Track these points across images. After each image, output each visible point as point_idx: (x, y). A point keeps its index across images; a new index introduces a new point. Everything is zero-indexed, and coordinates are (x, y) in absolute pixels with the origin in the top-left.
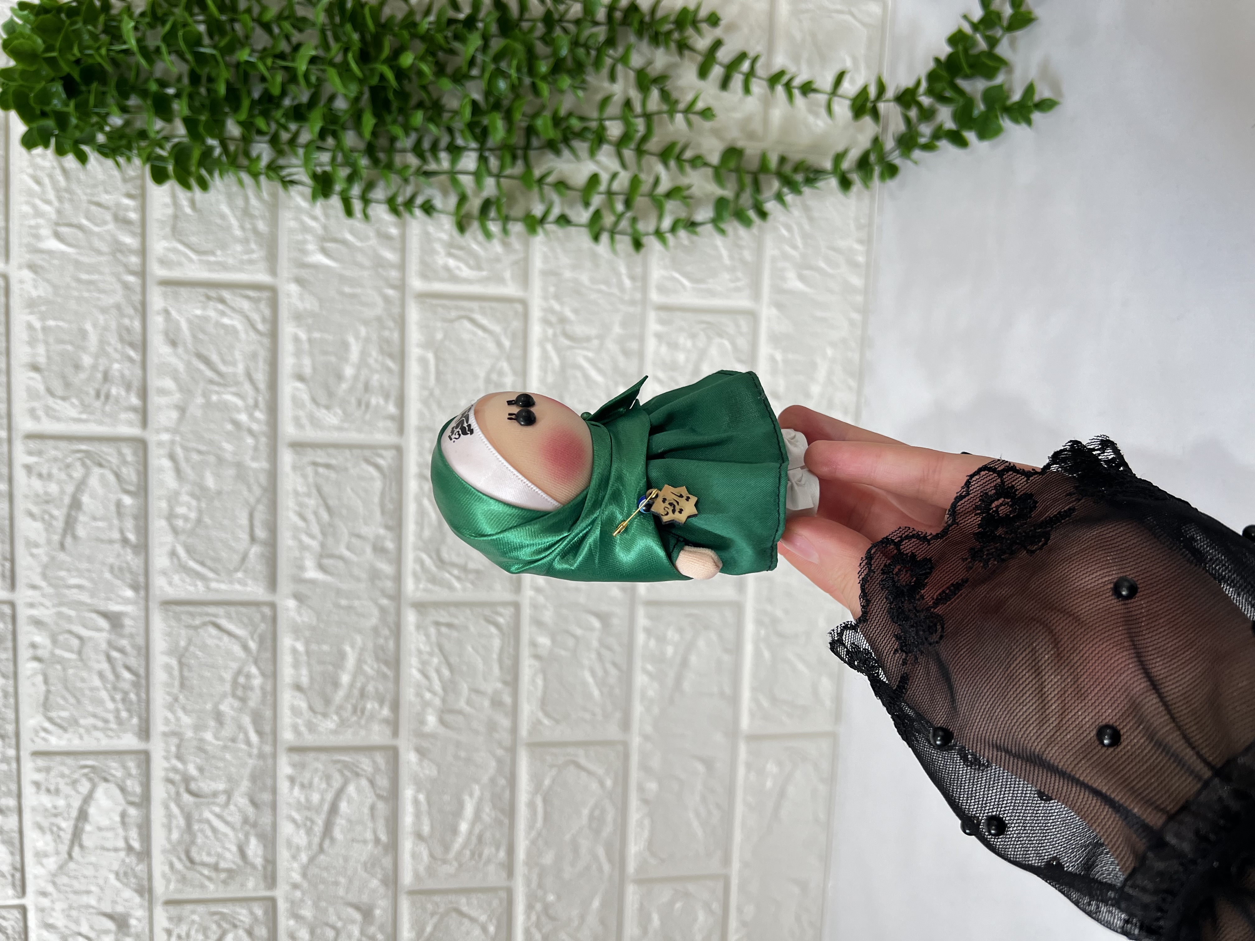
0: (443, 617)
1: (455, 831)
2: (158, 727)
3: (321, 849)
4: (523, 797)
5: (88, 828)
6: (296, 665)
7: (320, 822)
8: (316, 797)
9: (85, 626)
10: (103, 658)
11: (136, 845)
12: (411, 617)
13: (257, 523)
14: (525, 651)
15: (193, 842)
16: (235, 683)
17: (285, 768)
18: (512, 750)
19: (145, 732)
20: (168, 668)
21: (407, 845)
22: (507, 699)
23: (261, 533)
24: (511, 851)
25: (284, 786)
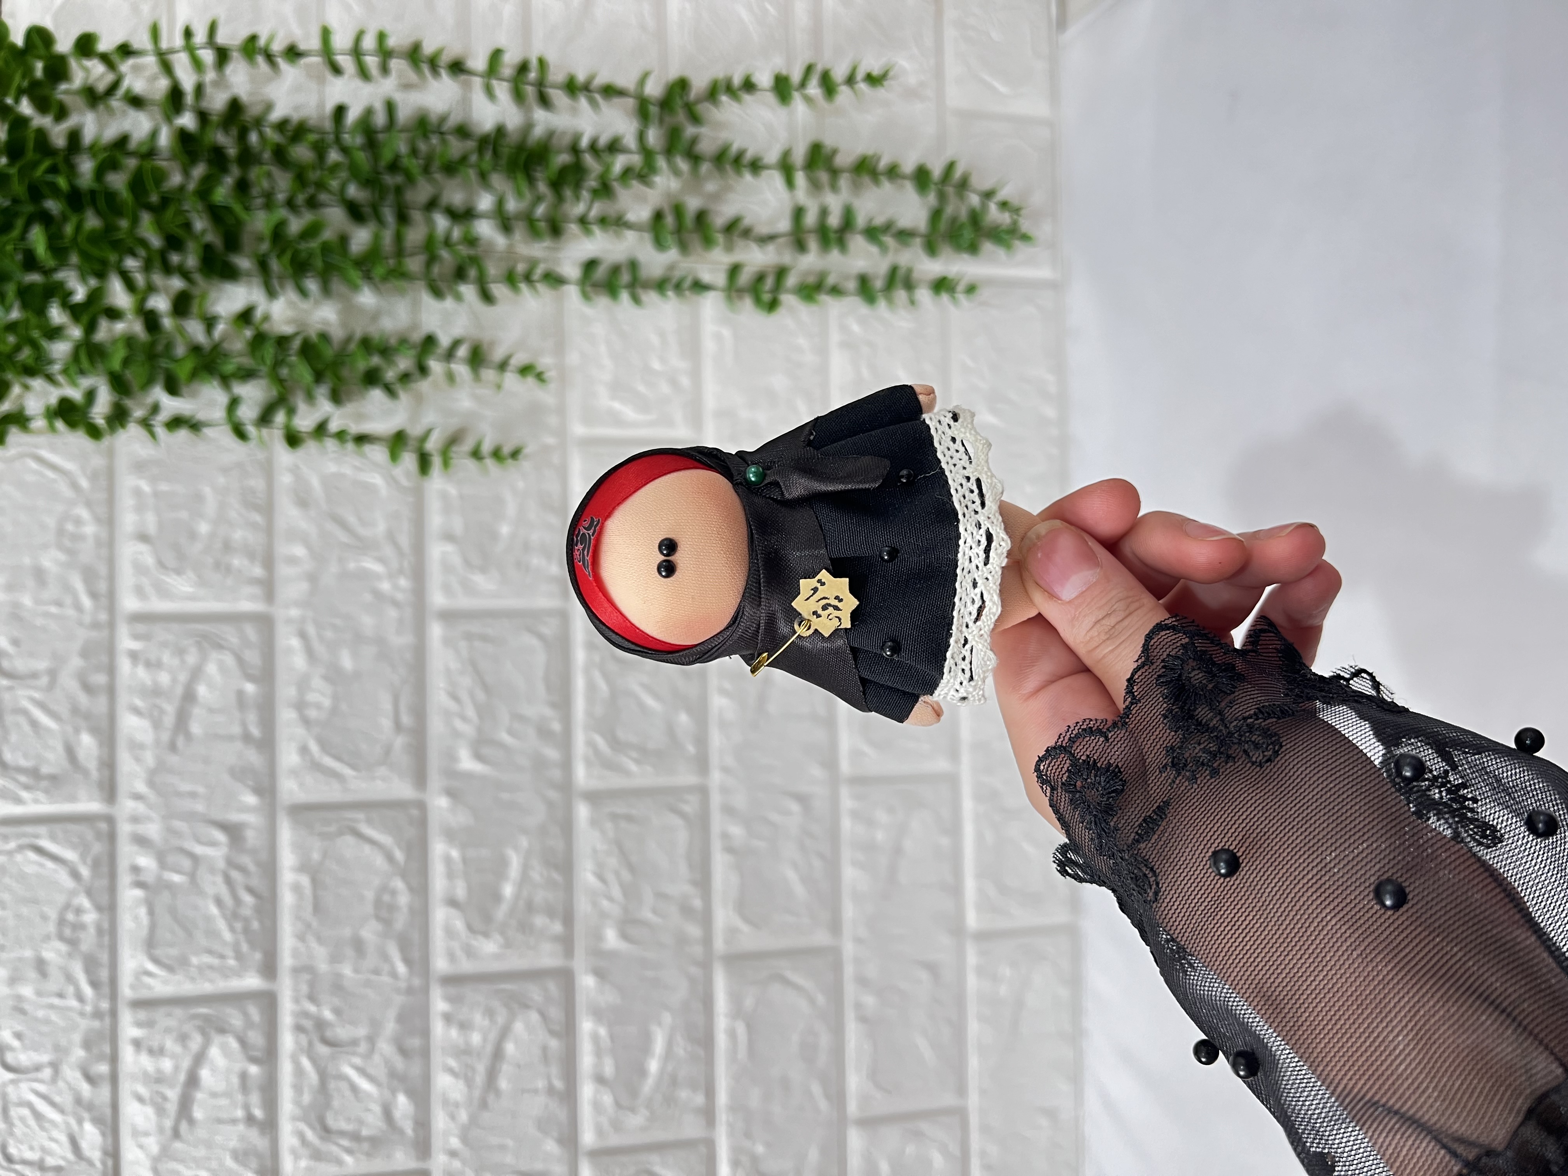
0: (620, 808)
1: (643, 1072)
2: (286, 960)
3: (484, 1105)
4: (721, 1023)
5: (199, 1096)
6: (450, 875)
7: (481, 1068)
8: (476, 1038)
9: (200, 842)
10: (219, 879)
11: (258, 1113)
12: (583, 812)
13: (403, 708)
14: (716, 846)
15: (327, 1105)
16: (378, 903)
17: (439, 1005)
18: (706, 966)
19: (269, 969)
20: (297, 888)
21: (587, 1091)
22: (697, 903)
23: (406, 719)
24: (710, 1092)
25: (438, 1028)
